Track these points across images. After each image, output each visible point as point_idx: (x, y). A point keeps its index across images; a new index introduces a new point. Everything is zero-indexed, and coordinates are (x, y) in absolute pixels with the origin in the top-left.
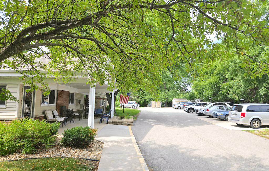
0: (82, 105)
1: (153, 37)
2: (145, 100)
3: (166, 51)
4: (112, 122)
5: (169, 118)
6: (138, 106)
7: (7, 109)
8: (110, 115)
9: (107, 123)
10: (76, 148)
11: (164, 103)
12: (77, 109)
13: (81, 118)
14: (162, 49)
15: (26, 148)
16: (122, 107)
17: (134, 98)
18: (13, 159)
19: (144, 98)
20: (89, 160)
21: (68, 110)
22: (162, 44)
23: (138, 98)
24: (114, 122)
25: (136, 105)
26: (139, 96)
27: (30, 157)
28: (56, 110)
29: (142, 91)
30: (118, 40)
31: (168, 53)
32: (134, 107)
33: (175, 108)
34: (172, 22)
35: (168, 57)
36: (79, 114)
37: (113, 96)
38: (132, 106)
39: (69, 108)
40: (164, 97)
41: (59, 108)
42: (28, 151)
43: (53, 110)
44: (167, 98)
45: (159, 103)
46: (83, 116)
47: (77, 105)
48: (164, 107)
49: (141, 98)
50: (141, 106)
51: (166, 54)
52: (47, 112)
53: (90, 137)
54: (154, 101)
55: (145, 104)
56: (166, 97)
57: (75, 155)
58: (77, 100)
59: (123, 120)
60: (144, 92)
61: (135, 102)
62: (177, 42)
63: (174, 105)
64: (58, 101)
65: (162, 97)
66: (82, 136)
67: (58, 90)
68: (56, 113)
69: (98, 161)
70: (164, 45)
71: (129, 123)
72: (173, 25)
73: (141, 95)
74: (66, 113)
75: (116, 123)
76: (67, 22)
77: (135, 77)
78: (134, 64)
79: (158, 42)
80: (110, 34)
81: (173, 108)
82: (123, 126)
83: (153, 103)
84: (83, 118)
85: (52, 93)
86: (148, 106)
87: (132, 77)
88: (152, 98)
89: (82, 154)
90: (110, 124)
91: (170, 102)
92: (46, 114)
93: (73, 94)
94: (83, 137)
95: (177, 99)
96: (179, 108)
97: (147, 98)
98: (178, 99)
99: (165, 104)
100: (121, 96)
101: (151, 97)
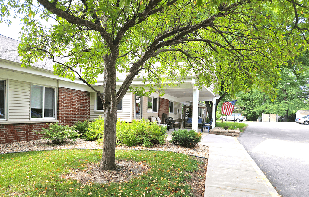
0: (181, 114)
1: (271, 28)
2: (254, 113)
3: (286, 42)
4: (215, 132)
5: (290, 134)
6: (244, 119)
7: (124, 113)
8: (211, 125)
9: (209, 132)
10: (184, 147)
11: (282, 117)
12: (176, 118)
13: (181, 128)
14: (282, 40)
15: (145, 142)
16: (224, 120)
17: (239, 109)
18: (137, 149)
19: (253, 110)
20: (198, 157)
21: (168, 119)
22: (282, 35)
23: (244, 110)
24: (216, 132)
25: (241, 118)
26: (245, 108)
27: (149, 149)
28: (159, 116)
29: (250, 102)
30: (229, 37)
31: (289, 44)
32: (238, 121)
33: (300, 123)
34: (295, 9)
35: (290, 48)
36: (178, 123)
37: (214, 105)
38: (235, 120)
39: (169, 117)
40: (283, 109)
41: (161, 115)
42: (147, 144)
43: (156, 117)
44: (288, 110)
45: (275, 117)
46: (182, 125)
47: (175, 114)
48: (282, 122)
49: (249, 110)
50: (247, 120)
51: (287, 45)
52: (152, 118)
53: (197, 138)
54: (267, 113)
55: (254, 118)
56: (287, 108)
57: (185, 152)
58: (175, 109)
59: (227, 131)
60: (253, 103)
61: (240, 115)
62: (301, 30)
63: (298, 119)
64: (160, 109)
65: (281, 109)
66: (189, 136)
67: (159, 98)
68: (159, 120)
69: (206, 159)
70: (285, 36)
71: (234, 134)
72: (296, 12)
73: (249, 107)
74: (167, 121)
75: (219, 133)
76: (188, 27)
77: (246, 76)
78: (246, 61)
79: (277, 34)
80: (223, 33)
81: (297, 122)
82: (227, 136)
83: (265, 116)
84: (183, 128)
85: (155, 100)
86: (258, 120)
87: (243, 76)
88: (265, 110)
89: (191, 152)
90: (212, 134)
91: (293, 115)
92: (151, 120)
93: (172, 103)
94: (190, 138)
95: (304, 111)
96: (306, 123)
97: (256, 110)
98: (306, 111)
99: (284, 118)
100: (224, 104)
101: (262, 108)
